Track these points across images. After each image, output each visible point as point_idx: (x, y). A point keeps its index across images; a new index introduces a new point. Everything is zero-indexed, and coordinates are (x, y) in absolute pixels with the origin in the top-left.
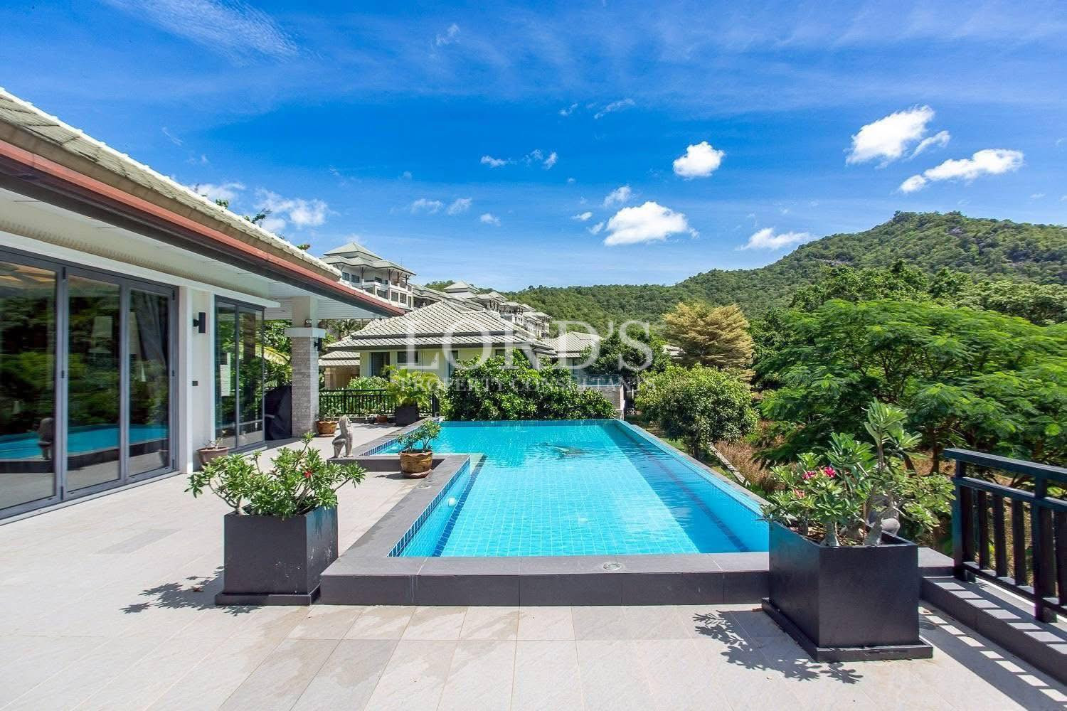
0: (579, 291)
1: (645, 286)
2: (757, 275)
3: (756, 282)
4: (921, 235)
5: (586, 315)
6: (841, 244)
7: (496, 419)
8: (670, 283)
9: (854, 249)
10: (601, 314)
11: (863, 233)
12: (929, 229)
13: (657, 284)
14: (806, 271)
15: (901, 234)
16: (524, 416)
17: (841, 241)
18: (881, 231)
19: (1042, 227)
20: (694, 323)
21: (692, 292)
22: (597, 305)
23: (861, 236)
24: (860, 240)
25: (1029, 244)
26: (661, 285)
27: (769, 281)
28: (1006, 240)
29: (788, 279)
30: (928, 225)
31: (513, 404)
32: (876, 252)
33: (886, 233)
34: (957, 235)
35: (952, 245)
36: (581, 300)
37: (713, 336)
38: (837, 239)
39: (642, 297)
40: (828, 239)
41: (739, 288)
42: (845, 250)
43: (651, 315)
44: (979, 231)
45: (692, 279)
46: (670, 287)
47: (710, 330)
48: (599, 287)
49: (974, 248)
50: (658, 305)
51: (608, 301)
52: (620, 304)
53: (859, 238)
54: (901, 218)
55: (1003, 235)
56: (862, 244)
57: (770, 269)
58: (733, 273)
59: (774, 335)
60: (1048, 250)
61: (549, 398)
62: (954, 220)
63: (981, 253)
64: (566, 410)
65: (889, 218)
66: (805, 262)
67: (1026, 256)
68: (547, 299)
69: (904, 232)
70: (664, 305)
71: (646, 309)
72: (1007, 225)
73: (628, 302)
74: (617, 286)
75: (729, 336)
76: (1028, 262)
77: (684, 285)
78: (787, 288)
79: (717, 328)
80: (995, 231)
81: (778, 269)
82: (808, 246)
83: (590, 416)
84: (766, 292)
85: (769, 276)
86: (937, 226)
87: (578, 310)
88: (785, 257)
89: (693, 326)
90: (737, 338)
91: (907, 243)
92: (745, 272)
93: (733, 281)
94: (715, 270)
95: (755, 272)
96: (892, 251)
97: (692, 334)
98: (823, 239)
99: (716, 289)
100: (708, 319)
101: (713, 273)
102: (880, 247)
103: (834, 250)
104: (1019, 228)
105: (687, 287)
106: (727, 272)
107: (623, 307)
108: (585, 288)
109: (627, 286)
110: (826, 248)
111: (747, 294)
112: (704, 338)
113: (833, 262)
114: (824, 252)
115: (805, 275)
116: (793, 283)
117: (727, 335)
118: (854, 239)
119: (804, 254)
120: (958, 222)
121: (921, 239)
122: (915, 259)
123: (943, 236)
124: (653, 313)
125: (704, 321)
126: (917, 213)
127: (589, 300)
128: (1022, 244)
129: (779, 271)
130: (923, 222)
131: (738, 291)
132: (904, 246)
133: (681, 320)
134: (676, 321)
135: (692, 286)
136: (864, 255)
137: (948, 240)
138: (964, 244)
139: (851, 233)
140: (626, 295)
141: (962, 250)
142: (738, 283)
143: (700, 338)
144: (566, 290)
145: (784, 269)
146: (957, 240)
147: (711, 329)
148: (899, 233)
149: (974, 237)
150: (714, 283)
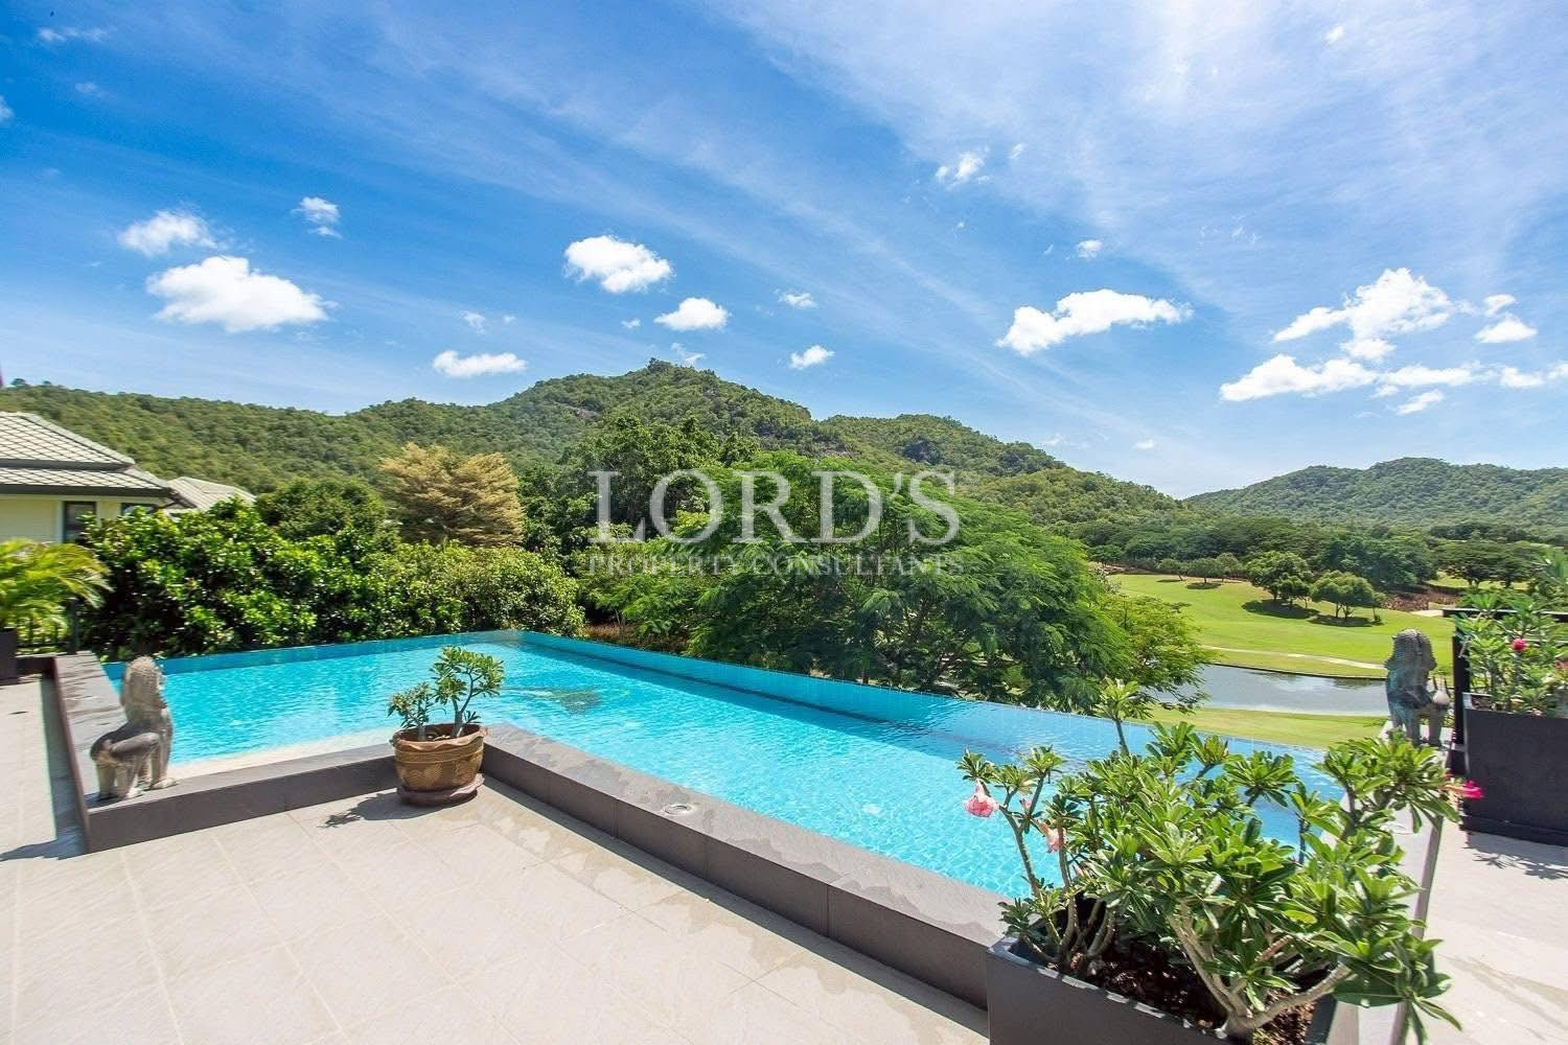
0: (145, 403)
1: (290, 411)
2: (478, 415)
3: (475, 425)
4: (677, 391)
5: (163, 450)
6: (589, 389)
7: (228, 648)
8: (336, 411)
9: (603, 397)
10: (198, 450)
11: (614, 379)
12: (684, 385)
13: (311, 410)
14: (544, 418)
15: (657, 386)
16: (291, 636)
17: (589, 383)
18: (634, 380)
19: (782, 401)
20: (435, 479)
21: (373, 428)
22: (189, 434)
23: (612, 381)
24: (611, 387)
25: (772, 418)
26: (319, 411)
27: (494, 426)
28: (754, 411)
29: (521, 425)
30: (684, 381)
31: (269, 613)
32: (629, 404)
33: (640, 383)
34: (711, 397)
35: (704, 408)
36: (151, 421)
37: (467, 498)
38: (584, 381)
39: (284, 428)
40: (572, 378)
41: (450, 431)
42: (593, 396)
43: (299, 459)
44: (731, 397)
45: (375, 410)
46: (337, 418)
47: (464, 489)
48: (192, 401)
49: (727, 415)
50: (313, 444)
51: (211, 428)
52: (238, 435)
53: (612, 383)
54: (657, 368)
55: (750, 405)
56: (613, 392)
57: (495, 408)
58: (440, 407)
59: (542, 501)
60: (787, 427)
61: (343, 598)
62: (708, 379)
63: (732, 422)
64: (378, 618)
65: (644, 366)
66: (543, 405)
67: (769, 430)
68: (65, 410)
69: (660, 385)
70: (324, 446)
71: (289, 448)
72: (754, 395)
73: (255, 434)
74: (231, 403)
75: (491, 499)
76: (771, 438)
77: (361, 417)
78: (519, 438)
79: (475, 487)
80: (745, 399)
81: (507, 410)
82: (548, 384)
83: (427, 629)
84: (490, 441)
85: (494, 419)
86: (693, 383)
87: (144, 438)
88: (517, 394)
89: (435, 481)
90: (501, 503)
91: (662, 398)
92: (460, 408)
93: (441, 419)
94: (413, 400)
95: (474, 410)
96: (646, 406)
97: (434, 494)
98: (567, 378)
99: (414, 428)
100: (460, 472)
101: (410, 404)
102: (633, 399)
103: (579, 395)
104: (765, 400)
105: (365, 420)
106: (432, 405)
107: (243, 442)
108: (159, 400)
109: (252, 407)
110: (572, 391)
111: (461, 442)
112: (454, 500)
113: (579, 411)
114: (567, 395)
115: (543, 423)
116: (527, 433)
117: (489, 498)
118: (605, 385)
119: (542, 394)
120: (712, 383)
121: (676, 396)
122: (669, 419)
123: (698, 396)
124: (303, 457)
125: (451, 474)
126: (673, 364)
127: (167, 423)
128: (767, 417)
129: (508, 414)
130: (680, 376)
131: (449, 436)
132: (658, 402)
133: (414, 470)
134: (404, 472)
135: (375, 420)
136: (615, 406)
137: (703, 402)
138: (717, 409)
139: (601, 375)
140: (250, 422)
141: (715, 416)
142: (448, 422)
143: (447, 500)
144: (113, 398)
145: (515, 411)
146: (711, 404)
147: (465, 487)
148: (654, 385)
149: (727, 403)
150: (412, 419)
